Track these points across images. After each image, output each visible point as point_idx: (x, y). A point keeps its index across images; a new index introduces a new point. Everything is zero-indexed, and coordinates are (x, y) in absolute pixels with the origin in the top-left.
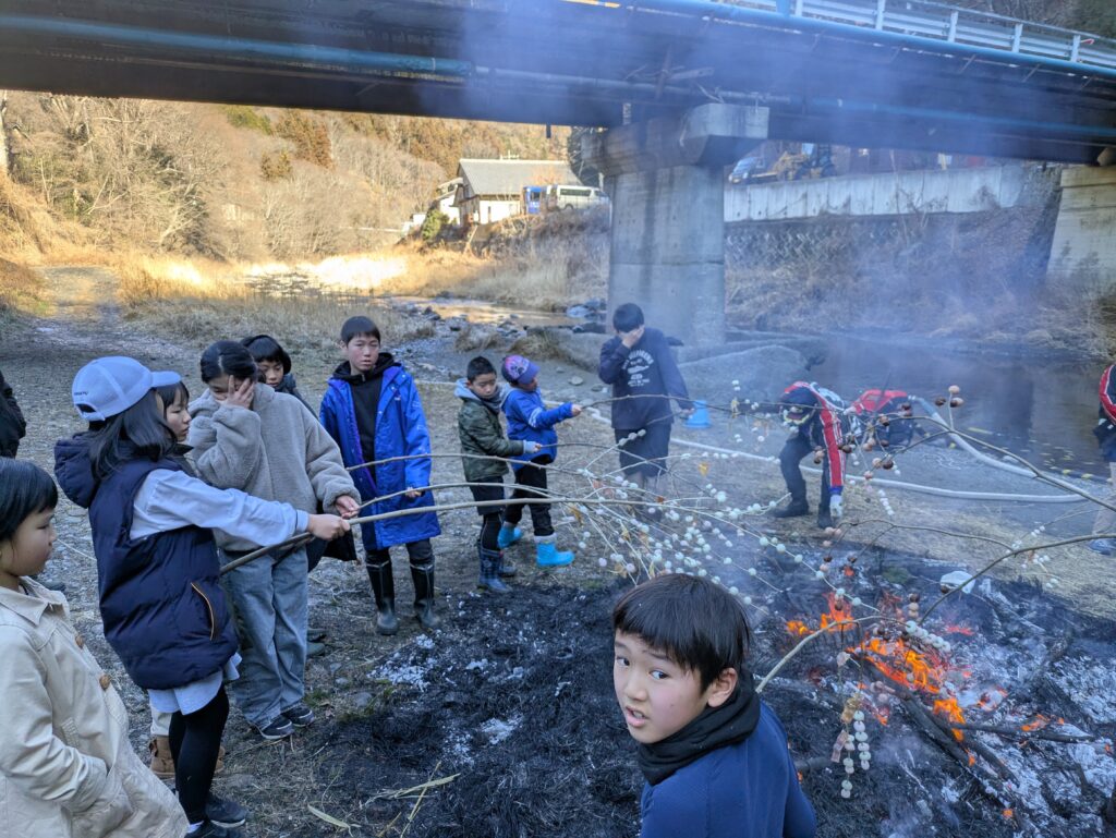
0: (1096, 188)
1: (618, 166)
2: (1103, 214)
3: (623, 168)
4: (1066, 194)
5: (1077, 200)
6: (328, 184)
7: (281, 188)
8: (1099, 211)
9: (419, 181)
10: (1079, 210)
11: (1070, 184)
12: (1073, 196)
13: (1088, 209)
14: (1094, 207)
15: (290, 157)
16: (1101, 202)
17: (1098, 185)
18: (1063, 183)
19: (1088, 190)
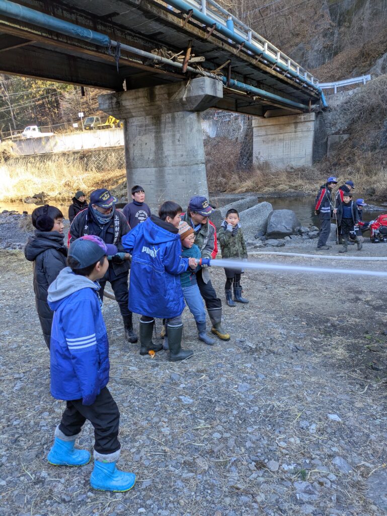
0: (266, 127)
1: (130, 112)
2: (271, 137)
3: (134, 114)
4: (255, 130)
5: (260, 132)
8: (269, 136)
10: (261, 136)
11: (256, 125)
12: (258, 131)
13: (264, 136)
14: (267, 135)
16: (269, 133)
17: (267, 126)
18: (253, 125)
19: (263, 128)
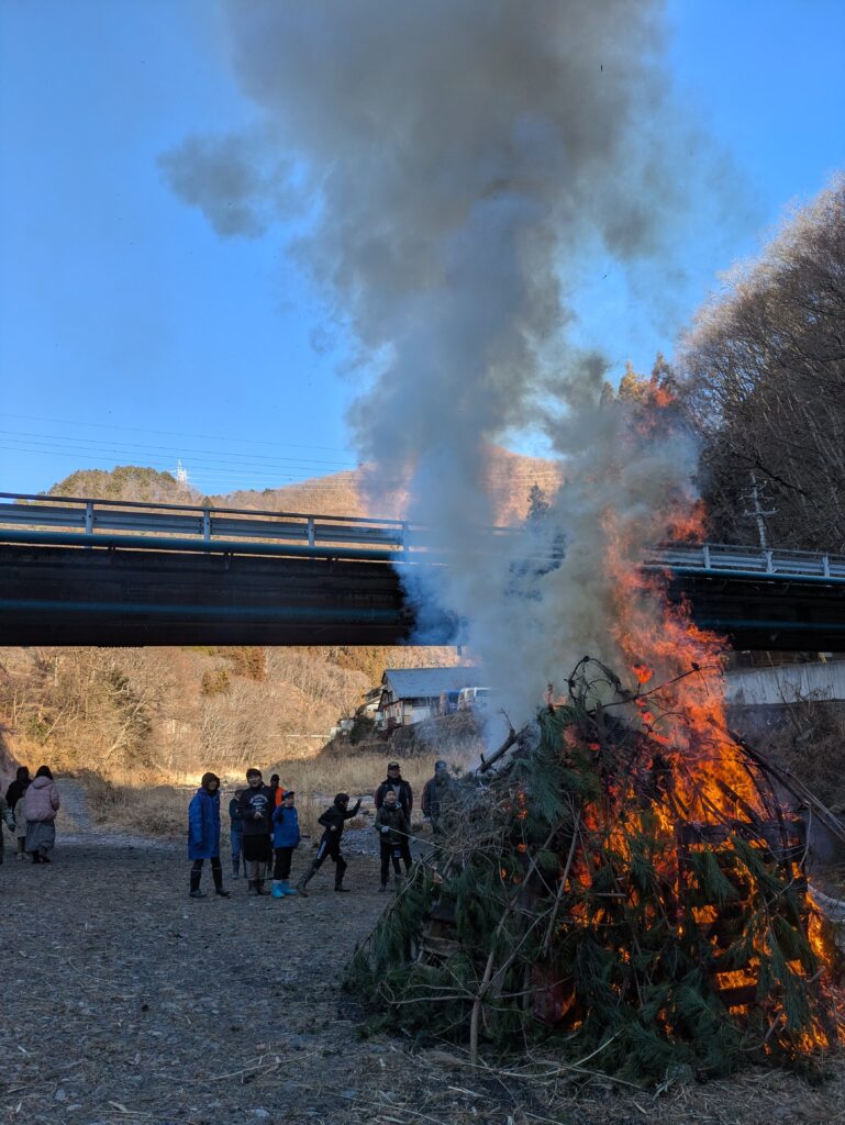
6: (261, 697)
7: (218, 702)
9: (345, 689)
15: (228, 674)
